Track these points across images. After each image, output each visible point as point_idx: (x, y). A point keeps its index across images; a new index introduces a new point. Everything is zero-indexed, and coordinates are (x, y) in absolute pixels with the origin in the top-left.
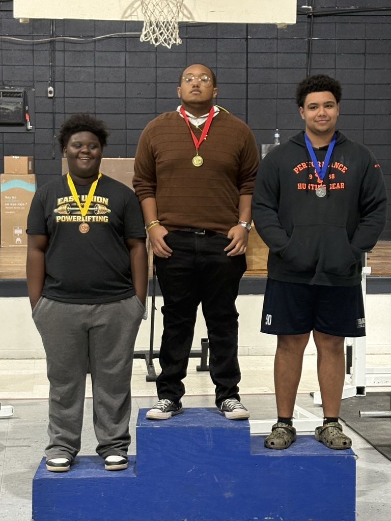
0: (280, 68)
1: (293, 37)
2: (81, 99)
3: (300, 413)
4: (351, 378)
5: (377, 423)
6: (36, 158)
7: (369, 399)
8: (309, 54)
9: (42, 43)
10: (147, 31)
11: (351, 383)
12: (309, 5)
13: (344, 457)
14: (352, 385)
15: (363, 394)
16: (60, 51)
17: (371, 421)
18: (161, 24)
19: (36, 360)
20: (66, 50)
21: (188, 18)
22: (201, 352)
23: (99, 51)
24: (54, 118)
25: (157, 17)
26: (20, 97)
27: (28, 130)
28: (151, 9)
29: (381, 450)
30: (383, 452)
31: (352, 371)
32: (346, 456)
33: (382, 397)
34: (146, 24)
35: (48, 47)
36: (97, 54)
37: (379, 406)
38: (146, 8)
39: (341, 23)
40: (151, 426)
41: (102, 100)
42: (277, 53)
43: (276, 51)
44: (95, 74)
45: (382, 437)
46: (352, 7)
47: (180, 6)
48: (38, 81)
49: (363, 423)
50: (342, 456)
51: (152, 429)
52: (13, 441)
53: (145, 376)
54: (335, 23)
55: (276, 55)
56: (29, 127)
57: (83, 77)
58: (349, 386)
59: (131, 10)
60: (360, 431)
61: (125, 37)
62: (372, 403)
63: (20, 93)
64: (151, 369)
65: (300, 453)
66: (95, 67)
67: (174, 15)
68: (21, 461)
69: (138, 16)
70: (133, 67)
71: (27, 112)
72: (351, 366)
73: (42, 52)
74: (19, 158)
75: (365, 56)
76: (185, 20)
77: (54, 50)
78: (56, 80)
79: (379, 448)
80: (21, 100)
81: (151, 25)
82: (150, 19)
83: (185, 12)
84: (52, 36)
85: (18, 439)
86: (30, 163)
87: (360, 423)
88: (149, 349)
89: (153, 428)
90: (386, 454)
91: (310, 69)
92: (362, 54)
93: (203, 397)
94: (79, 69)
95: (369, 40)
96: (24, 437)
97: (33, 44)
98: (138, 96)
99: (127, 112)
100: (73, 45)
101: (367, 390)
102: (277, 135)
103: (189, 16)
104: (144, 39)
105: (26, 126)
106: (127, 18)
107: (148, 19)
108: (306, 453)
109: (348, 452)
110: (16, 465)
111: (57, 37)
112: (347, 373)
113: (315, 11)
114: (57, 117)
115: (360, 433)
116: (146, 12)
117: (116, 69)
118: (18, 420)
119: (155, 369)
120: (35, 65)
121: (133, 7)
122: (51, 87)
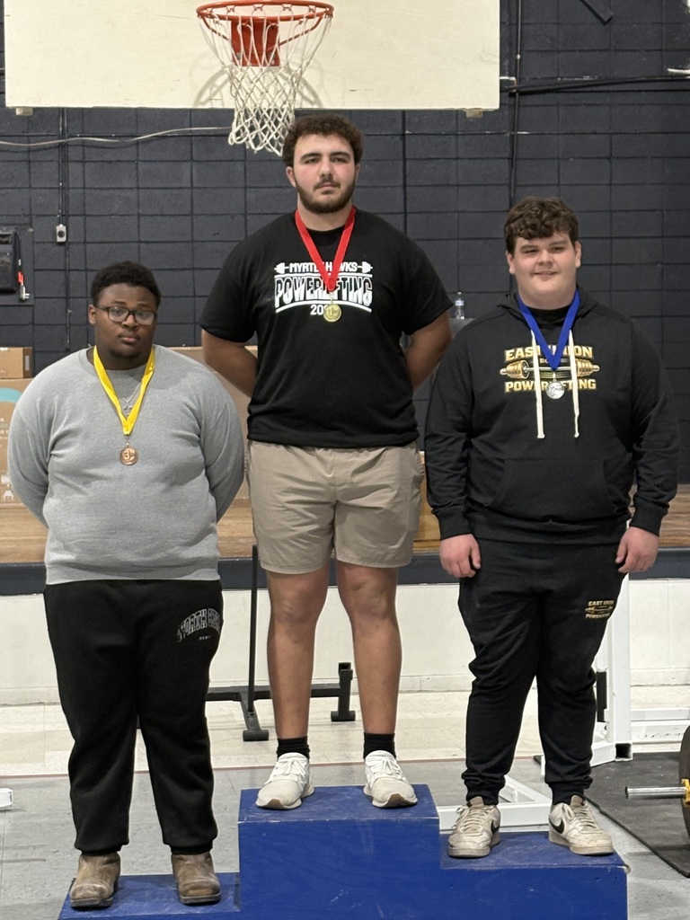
0: (462, 185)
1: (484, 130)
2: (114, 246)
3: (519, 793)
4: (605, 728)
5: (654, 808)
6: (37, 349)
7: (638, 765)
8: (512, 159)
9: (45, 148)
10: (239, 126)
11: (606, 737)
12: (510, 75)
13: (605, 869)
14: (609, 741)
15: (626, 756)
16: (77, 161)
17: (644, 805)
18: (265, 113)
19: (46, 707)
20: (87, 159)
21: (311, 103)
22: (339, 687)
23: (144, 161)
24: (67, 279)
25: (258, 103)
26: (6, 243)
27: (21, 300)
28: (246, 88)
29: (664, 856)
30: (668, 859)
31: (606, 717)
32: (609, 868)
33: (661, 762)
34: (239, 115)
35: (55, 154)
36: (142, 166)
37: (656, 778)
38: (237, 87)
39: (567, 105)
40: (264, 821)
41: (150, 245)
42: (457, 159)
43: (454, 157)
44: (138, 202)
45: (666, 832)
46: (587, 78)
47: (298, 82)
48: (38, 216)
49: (630, 809)
50: (603, 867)
51: (267, 827)
52: (15, 852)
53: (241, 731)
54: (557, 105)
55: (454, 162)
56: (25, 295)
57: (117, 206)
58: (604, 744)
59: (211, 89)
60: (627, 823)
61: (190, 136)
62: (643, 772)
63: (8, 236)
64: (251, 719)
65: (527, 864)
66: (138, 188)
67: (287, 96)
68: (30, 886)
69: (224, 100)
70: (204, 188)
71: (20, 269)
72: (606, 707)
73: (44, 164)
74: (8, 351)
75: (611, 162)
76: (306, 106)
77: (65, 161)
78: (71, 213)
79: (661, 852)
80: (9, 248)
81: (247, 116)
82: (244, 105)
83: (306, 92)
84: (62, 136)
85: (22, 848)
86: (27, 358)
87: (625, 808)
88: (247, 684)
89: (267, 824)
90: (675, 863)
91: (515, 186)
92: (605, 158)
93: (345, 767)
94: (111, 192)
95: (616, 133)
96: (34, 844)
97: (29, 151)
98: (214, 238)
99: (195, 266)
100: (100, 150)
101: (634, 750)
102: (459, 303)
103: (312, 99)
104: (235, 141)
105: (19, 294)
106: (204, 103)
107: (242, 105)
108: (538, 863)
109: (612, 860)
110: (22, 894)
111: (70, 137)
112: (598, 721)
113: (521, 85)
114: (73, 276)
115: (626, 826)
116: (237, 93)
117: (175, 192)
118: (21, 813)
119: (259, 718)
120: (33, 186)
121: (214, 86)
122: (61, 225)
